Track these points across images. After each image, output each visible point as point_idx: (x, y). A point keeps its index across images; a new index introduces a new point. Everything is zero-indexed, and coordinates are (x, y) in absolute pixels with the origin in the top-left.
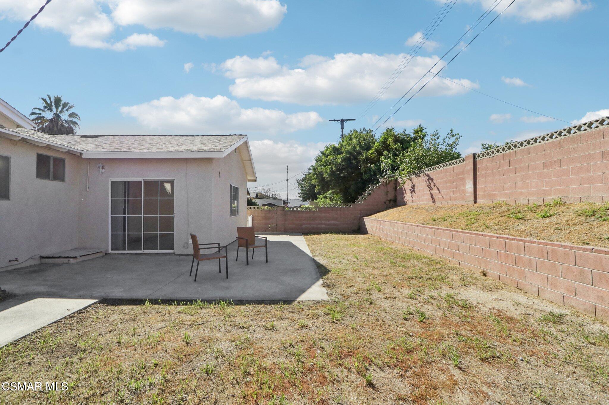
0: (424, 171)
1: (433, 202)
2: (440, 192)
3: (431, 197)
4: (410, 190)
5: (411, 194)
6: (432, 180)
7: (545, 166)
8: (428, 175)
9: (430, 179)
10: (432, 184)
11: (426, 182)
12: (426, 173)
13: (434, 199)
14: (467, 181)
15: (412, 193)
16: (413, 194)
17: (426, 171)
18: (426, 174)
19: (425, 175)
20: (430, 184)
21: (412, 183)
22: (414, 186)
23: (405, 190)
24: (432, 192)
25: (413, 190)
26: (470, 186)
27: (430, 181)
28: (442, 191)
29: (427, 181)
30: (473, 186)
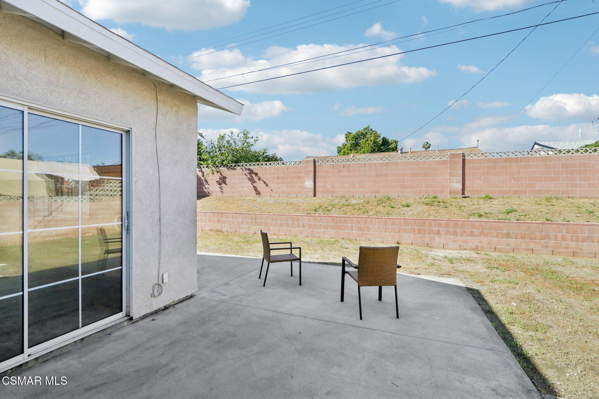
0: (243, 165)
1: (257, 194)
2: (267, 185)
3: (254, 189)
4: (217, 182)
5: (219, 186)
6: (256, 174)
8: (249, 169)
9: (251, 172)
10: (256, 178)
11: (246, 175)
12: (247, 167)
13: (259, 191)
14: (306, 179)
15: (220, 184)
16: (223, 185)
17: (246, 165)
18: (246, 168)
19: (244, 169)
20: (253, 178)
21: (221, 174)
22: (225, 178)
23: (206, 181)
24: (255, 185)
25: (223, 180)
26: (309, 184)
27: (253, 175)
28: (272, 186)
29: (248, 175)
30: (313, 184)
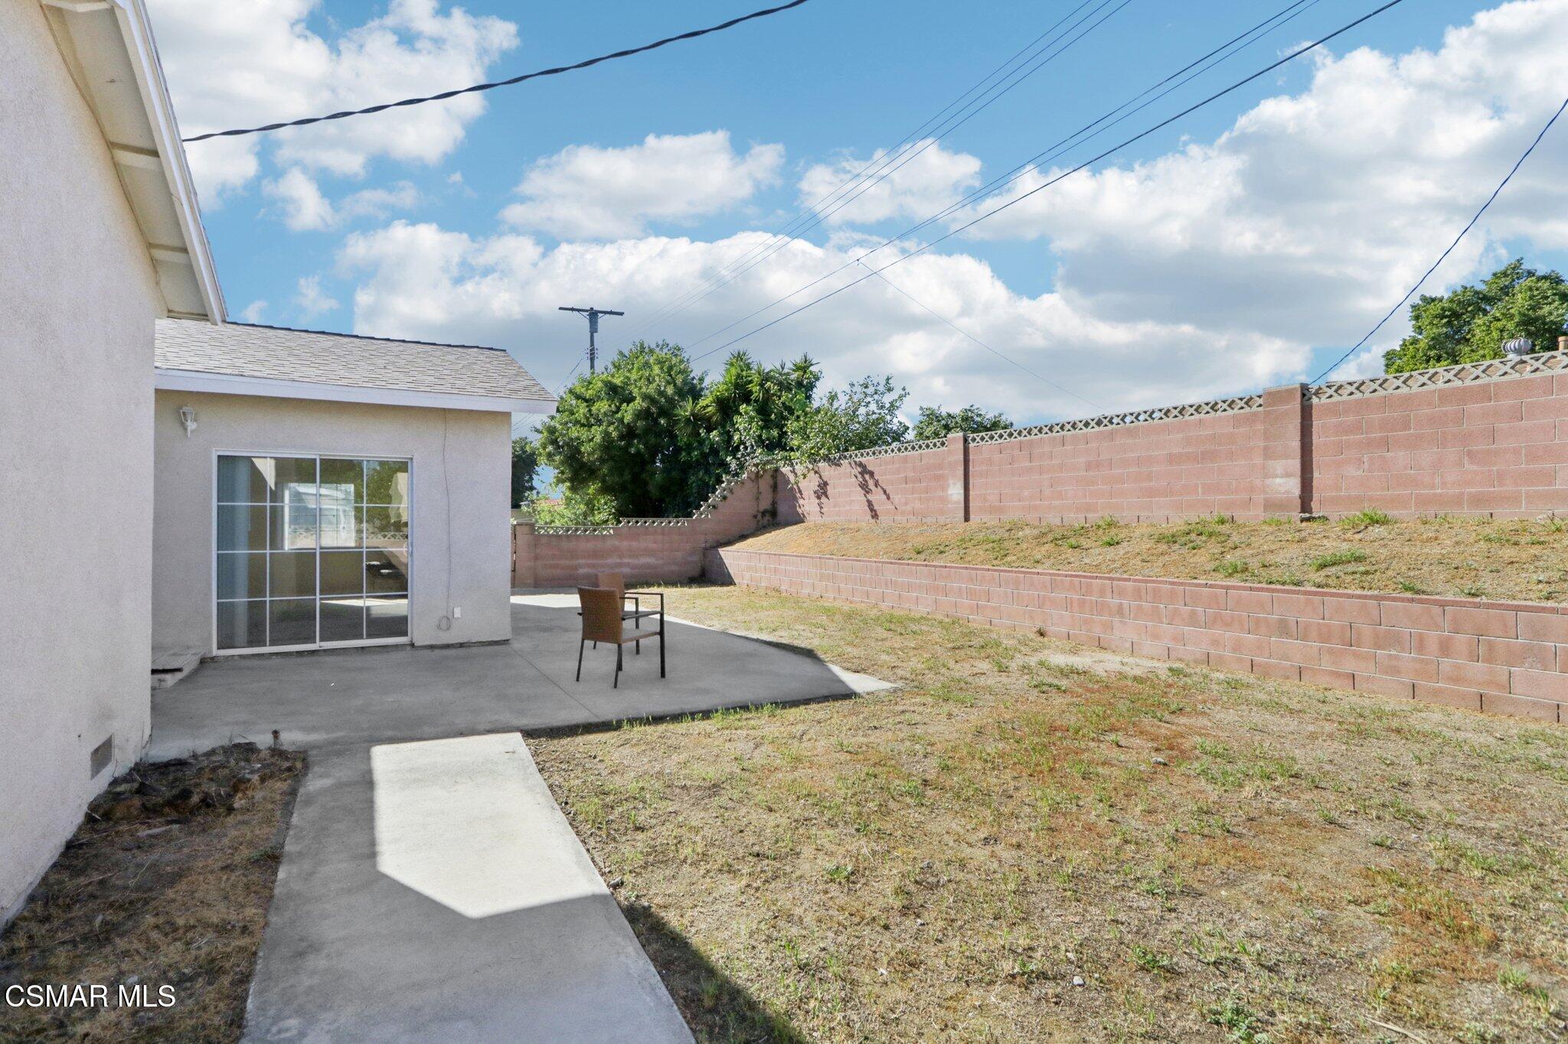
0: (851, 456)
1: (873, 517)
2: (888, 498)
3: (869, 506)
4: (815, 493)
5: (817, 501)
6: (872, 474)
7: (1089, 467)
8: (861, 465)
9: (865, 470)
10: (871, 483)
11: (856, 477)
12: (857, 460)
13: (875, 511)
14: (951, 482)
15: (819, 498)
16: (824, 499)
17: (856, 455)
18: (855, 462)
19: (853, 464)
20: (866, 481)
21: (821, 477)
22: (826, 484)
23: (800, 492)
24: (870, 497)
25: (822, 490)
26: (956, 492)
27: (867, 477)
28: (896, 498)
29: (859, 476)
30: (962, 492)
